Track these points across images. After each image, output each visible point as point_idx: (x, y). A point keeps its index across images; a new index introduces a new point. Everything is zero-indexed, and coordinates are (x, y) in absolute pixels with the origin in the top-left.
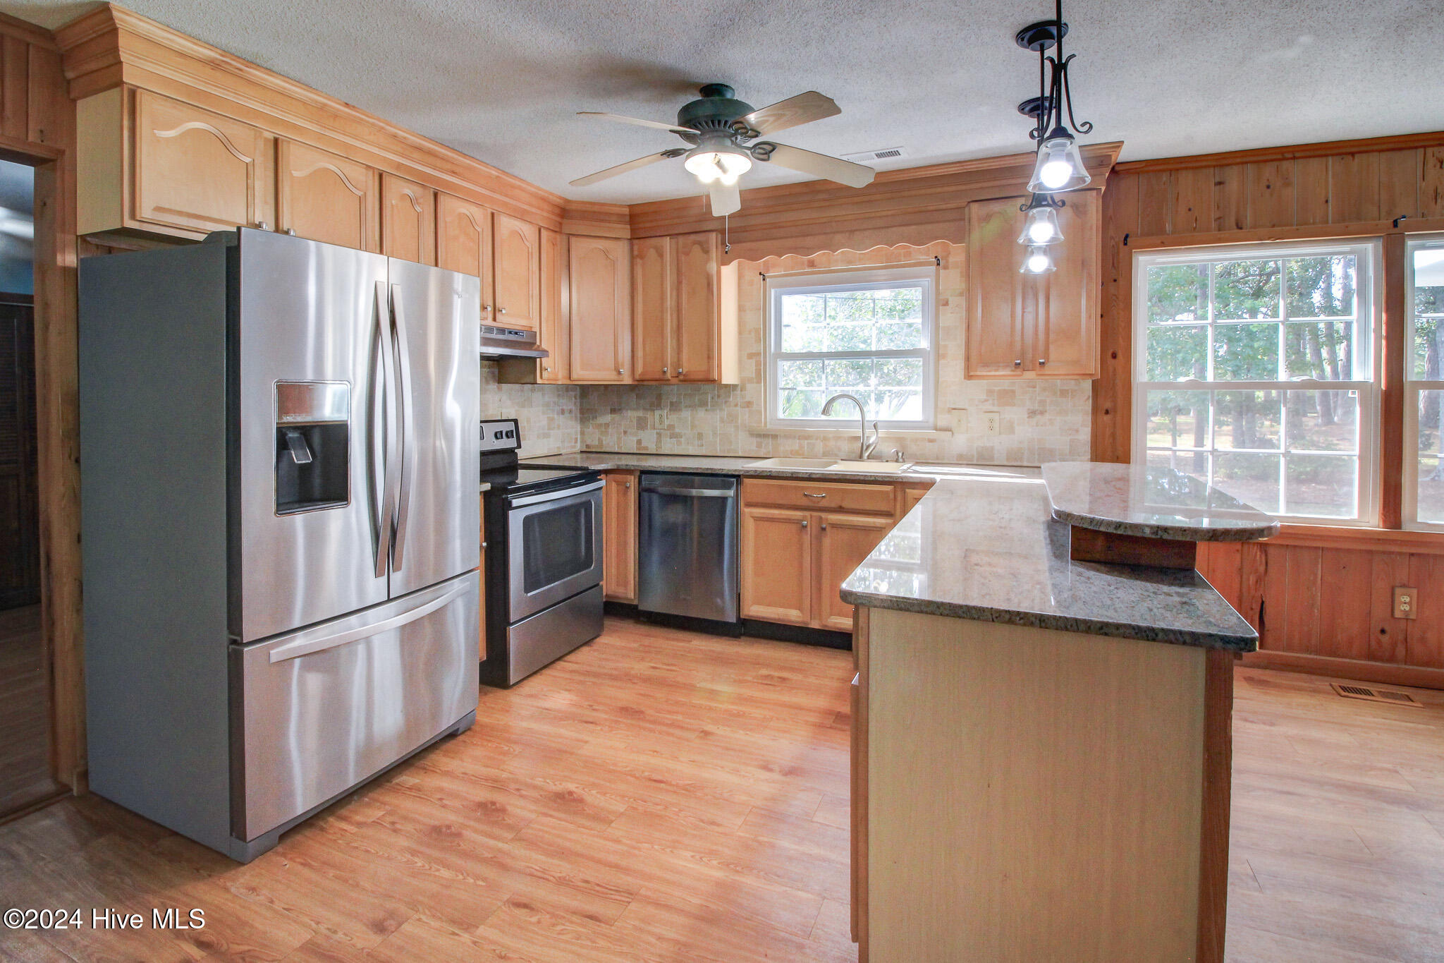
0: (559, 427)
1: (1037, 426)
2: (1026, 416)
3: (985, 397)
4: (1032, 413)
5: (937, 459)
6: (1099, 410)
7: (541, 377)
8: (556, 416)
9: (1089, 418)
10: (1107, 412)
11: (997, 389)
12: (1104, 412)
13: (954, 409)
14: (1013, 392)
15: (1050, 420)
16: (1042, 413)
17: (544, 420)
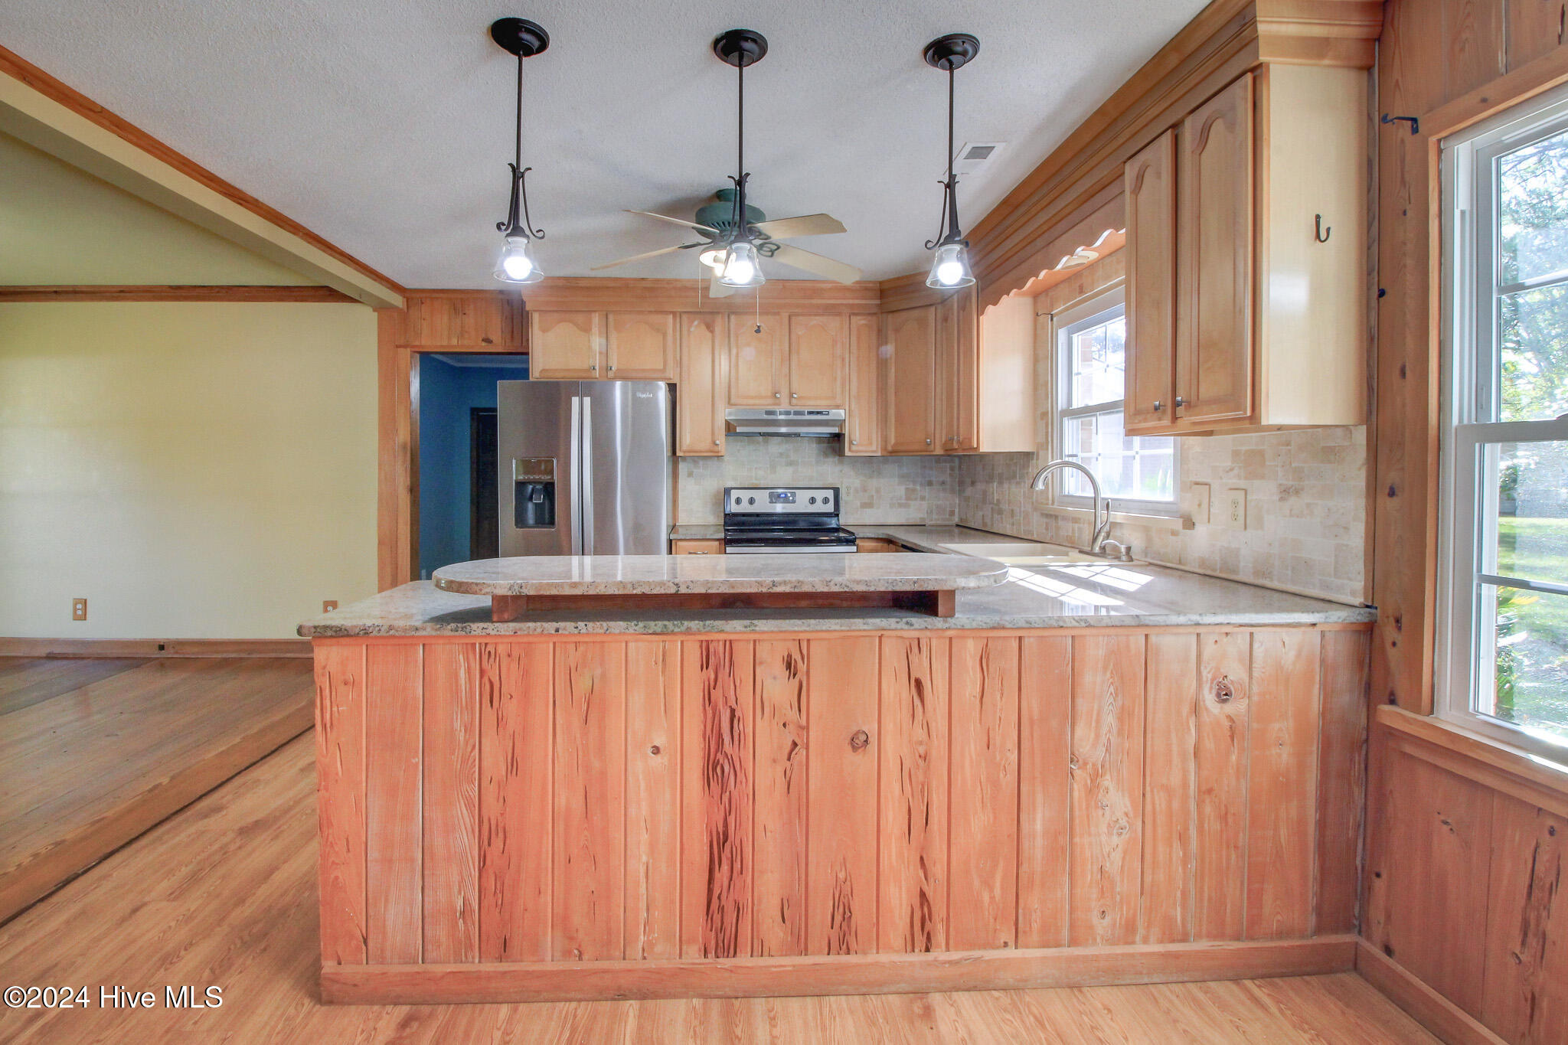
0: (923, 498)
1: (1291, 516)
2: (1276, 498)
3: (1229, 464)
4: (1286, 492)
5: (1180, 563)
6: (1377, 488)
7: (850, 450)
8: (918, 488)
9: (1362, 502)
10: (1392, 493)
11: (1244, 448)
12: (1387, 491)
13: (1197, 484)
14: (1261, 453)
15: (1308, 505)
16: (1297, 492)
17: (901, 491)
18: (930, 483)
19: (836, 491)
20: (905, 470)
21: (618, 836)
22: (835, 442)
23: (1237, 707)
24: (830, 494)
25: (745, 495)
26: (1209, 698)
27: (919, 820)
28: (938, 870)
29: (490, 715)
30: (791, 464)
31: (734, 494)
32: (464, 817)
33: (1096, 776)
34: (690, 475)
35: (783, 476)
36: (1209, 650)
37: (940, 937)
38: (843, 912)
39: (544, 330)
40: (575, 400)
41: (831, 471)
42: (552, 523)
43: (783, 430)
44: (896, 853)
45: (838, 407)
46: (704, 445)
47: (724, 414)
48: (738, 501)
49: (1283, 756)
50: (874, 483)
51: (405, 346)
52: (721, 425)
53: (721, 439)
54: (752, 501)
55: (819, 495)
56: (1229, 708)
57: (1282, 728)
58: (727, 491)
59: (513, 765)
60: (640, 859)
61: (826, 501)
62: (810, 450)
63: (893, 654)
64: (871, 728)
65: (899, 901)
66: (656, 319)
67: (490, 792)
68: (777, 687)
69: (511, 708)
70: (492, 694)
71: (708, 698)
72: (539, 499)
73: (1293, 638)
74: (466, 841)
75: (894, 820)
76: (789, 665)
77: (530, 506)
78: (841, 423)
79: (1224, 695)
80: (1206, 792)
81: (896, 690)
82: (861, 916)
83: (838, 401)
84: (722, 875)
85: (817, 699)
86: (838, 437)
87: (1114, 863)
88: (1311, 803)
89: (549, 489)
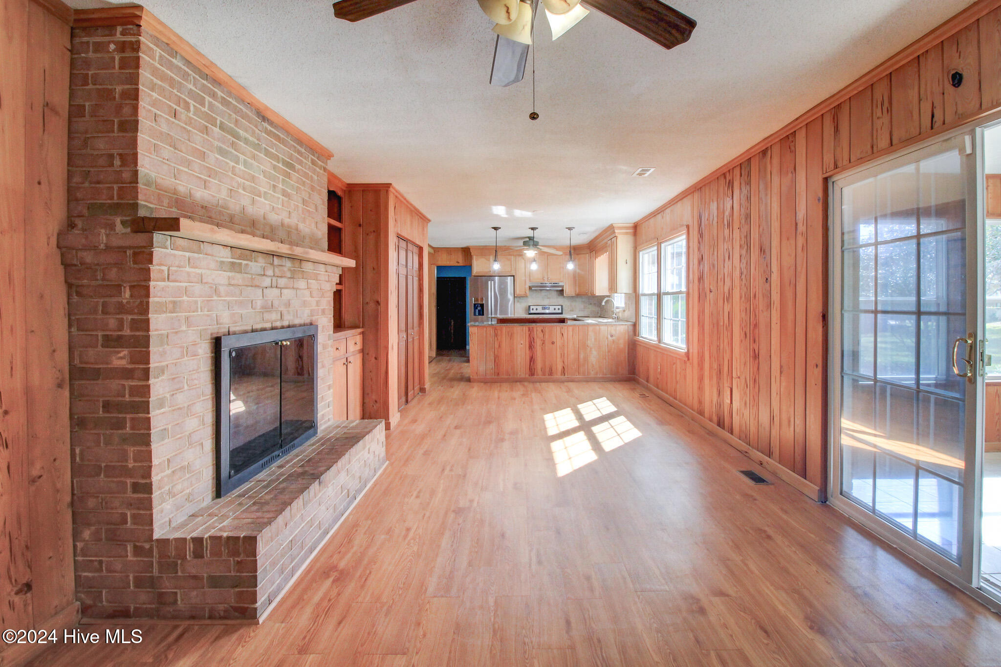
0: (589, 308)
7: (566, 294)
8: (587, 305)
17: (582, 306)
18: (591, 304)
19: (562, 306)
20: (583, 300)
21: (516, 357)
22: (561, 292)
23: (614, 338)
24: (560, 307)
25: (535, 308)
26: (609, 336)
27: (563, 355)
28: (566, 363)
29: (496, 339)
30: (548, 298)
31: (531, 307)
32: (492, 354)
33: (591, 349)
34: (518, 302)
35: (546, 302)
36: (609, 329)
37: (566, 374)
38: (551, 369)
39: (476, 260)
40: (489, 282)
41: (560, 300)
42: (483, 315)
43: (548, 289)
44: (559, 360)
45: (561, 282)
46: (522, 293)
47: (528, 284)
48: (533, 309)
49: (622, 346)
50: (574, 304)
51: (434, 264)
52: (527, 287)
53: (528, 292)
54: (537, 309)
55: (557, 307)
56: (613, 338)
57: (621, 341)
58: (529, 306)
59: (500, 346)
60: (519, 360)
61: (559, 309)
62: (555, 294)
63: (558, 329)
64: (555, 341)
65: (560, 368)
66: (509, 257)
67: (496, 350)
68: (541, 335)
69: (499, 338)
70: (496, 335)
71: (529, 335)
72: (479, 308)
73: (623, 327)
74: (492, 358)
75: (559, 355)
76: (542, 331)
77: (477, 310)
78: (562, 286)
79: (612, 336)
80: (609, 352)
81: (559, 335)
82: (554, 369)
83: (562, 280)
84: (532, 364)
85: (547, 336)
86: (562, 291)
87: (594, 363)
88: (627, 354)
89: (482, 306)
